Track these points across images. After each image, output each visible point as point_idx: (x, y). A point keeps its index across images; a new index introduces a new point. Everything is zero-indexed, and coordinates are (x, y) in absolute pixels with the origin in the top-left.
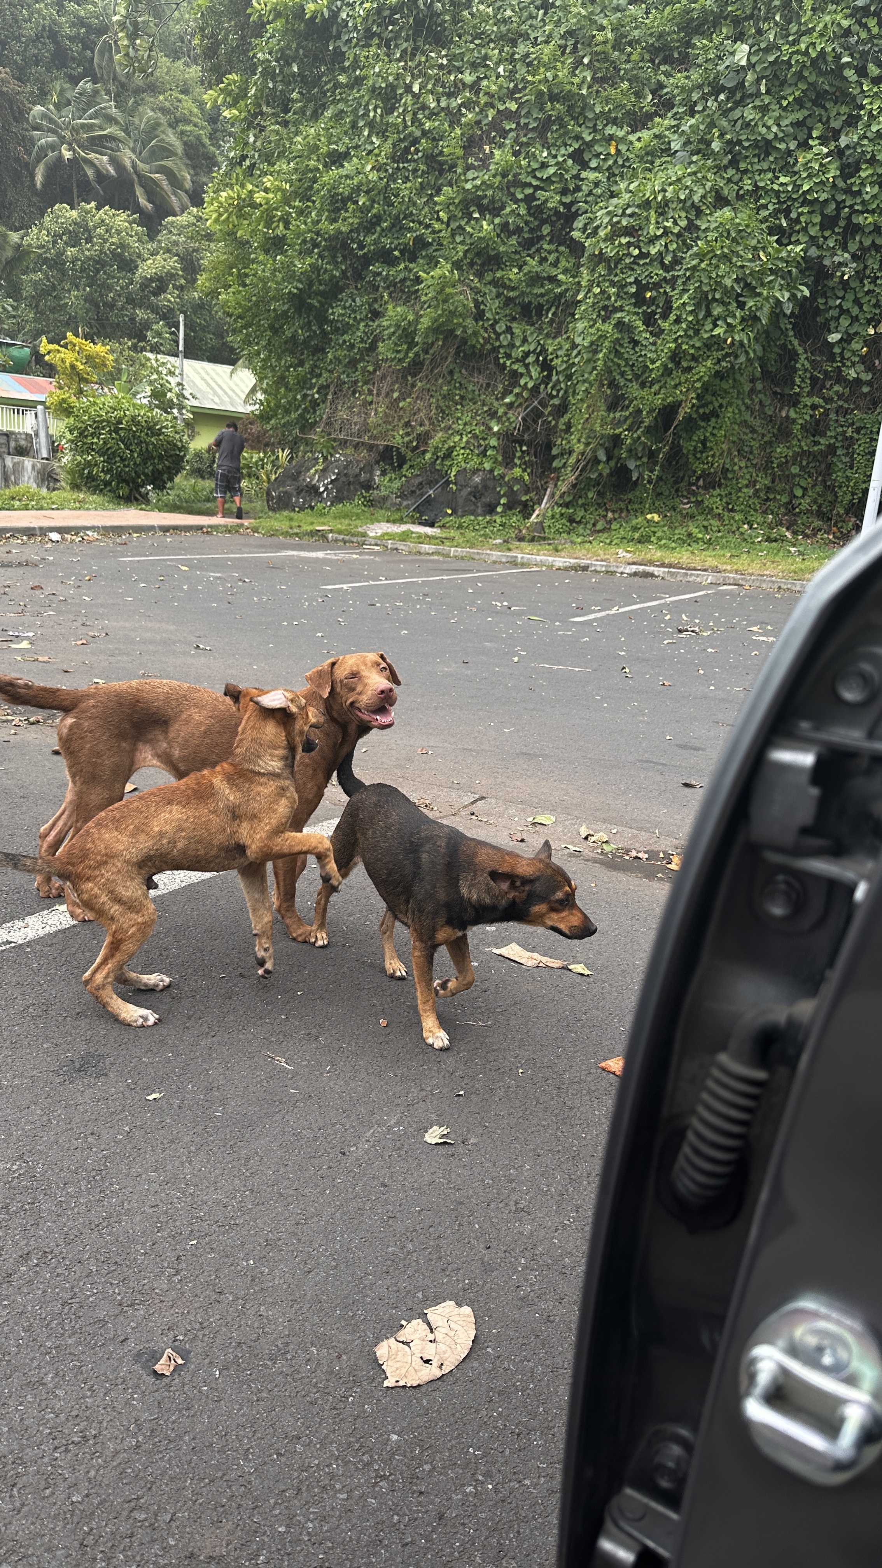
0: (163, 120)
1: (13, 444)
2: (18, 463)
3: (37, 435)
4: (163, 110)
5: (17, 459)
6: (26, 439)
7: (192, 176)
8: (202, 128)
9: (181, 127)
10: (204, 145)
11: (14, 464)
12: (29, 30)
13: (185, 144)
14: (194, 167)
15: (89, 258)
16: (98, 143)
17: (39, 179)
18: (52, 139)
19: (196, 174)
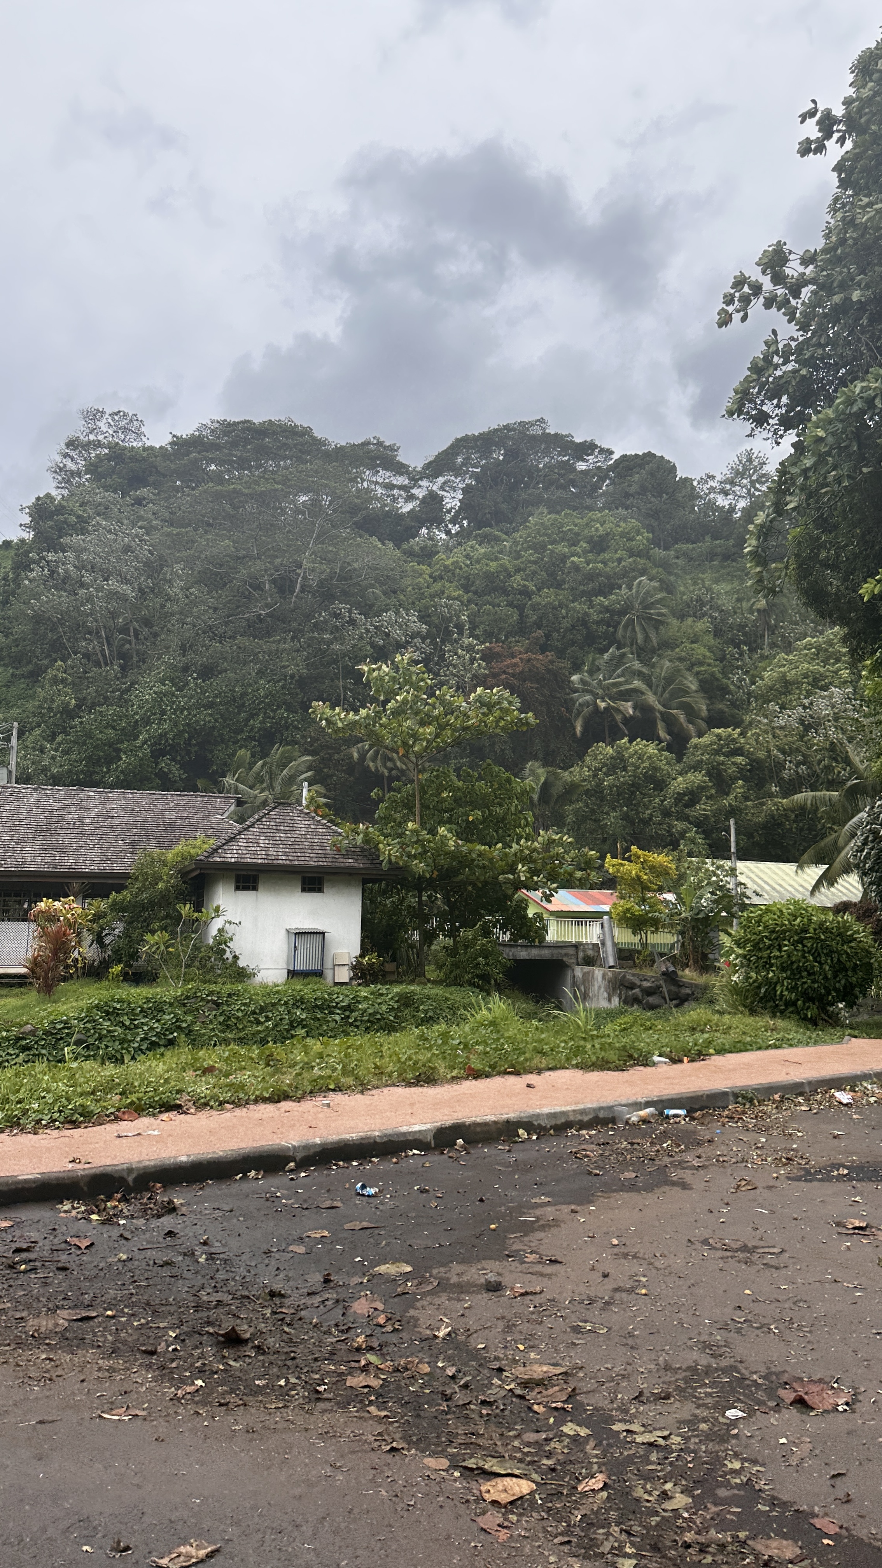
0: (682, 666)
1: (581, 955)
2: (588, 973)
3: (603, 944)
4: (680, 659)
5: (587, 969)
6: (593, 949)
7: (708, 705)
8: (716, 666)
9: (696, 669)
10: (717, 680)
11: (584, 974)
12: (565, 624)
13: (701, 681)
14: (710, 698)
15: (624, 784)
16: (625, 696)
17: (579, 729)
18: (588, 697)
19: (712, 704)
